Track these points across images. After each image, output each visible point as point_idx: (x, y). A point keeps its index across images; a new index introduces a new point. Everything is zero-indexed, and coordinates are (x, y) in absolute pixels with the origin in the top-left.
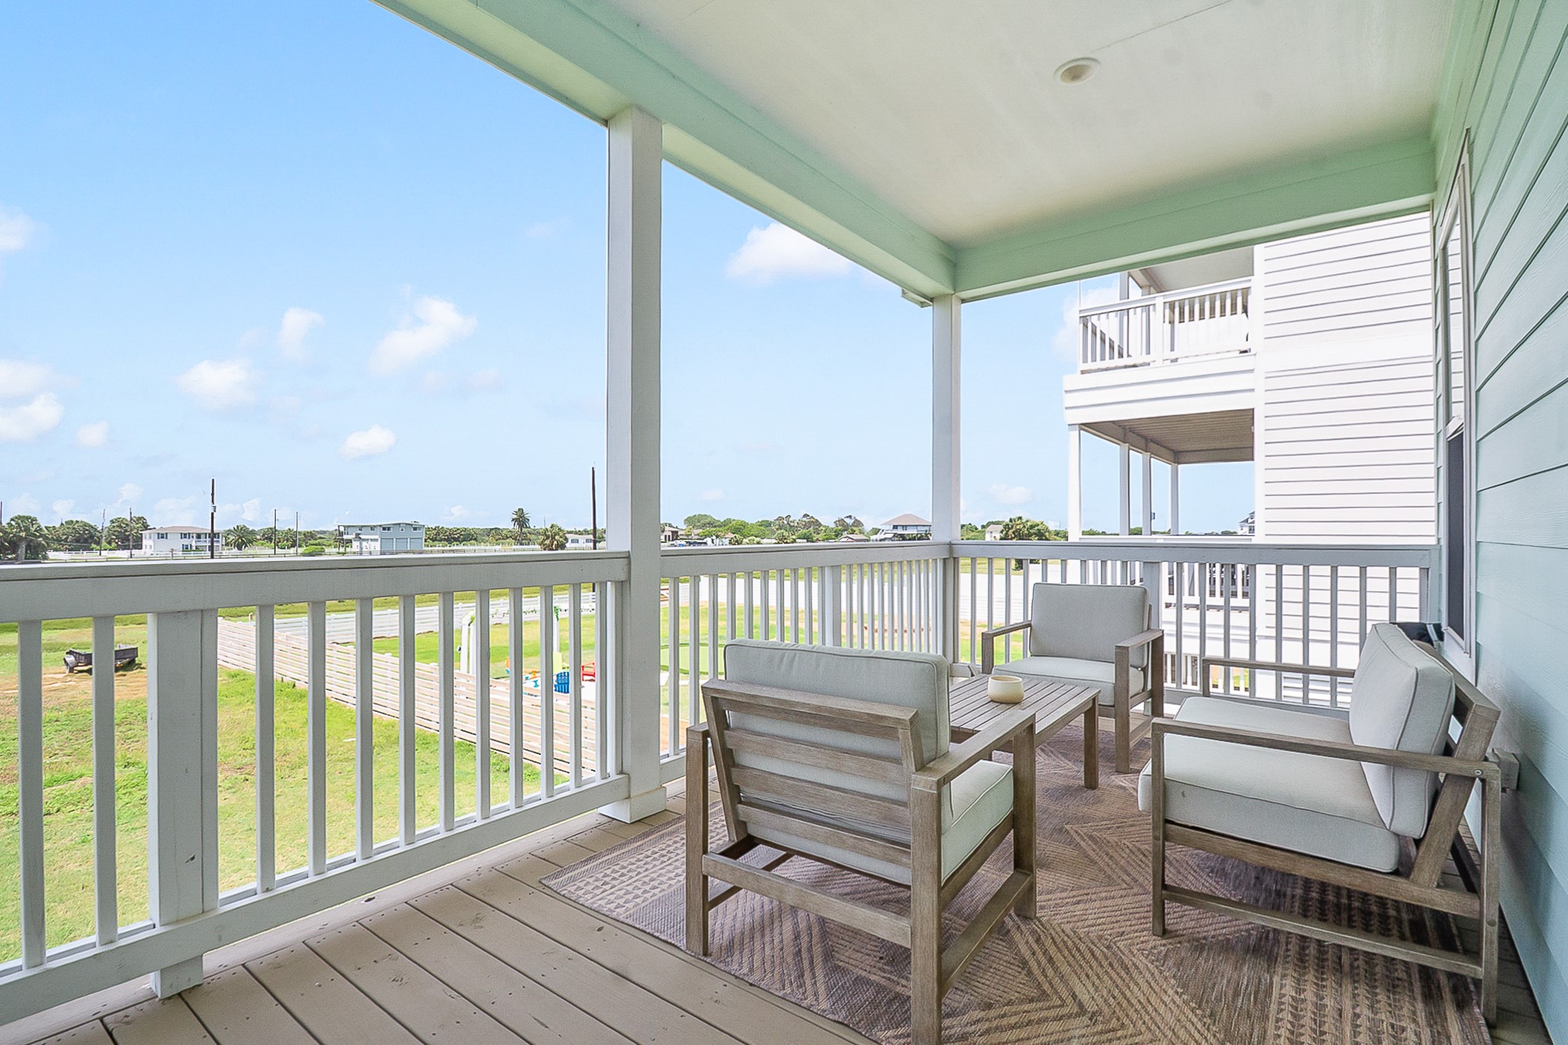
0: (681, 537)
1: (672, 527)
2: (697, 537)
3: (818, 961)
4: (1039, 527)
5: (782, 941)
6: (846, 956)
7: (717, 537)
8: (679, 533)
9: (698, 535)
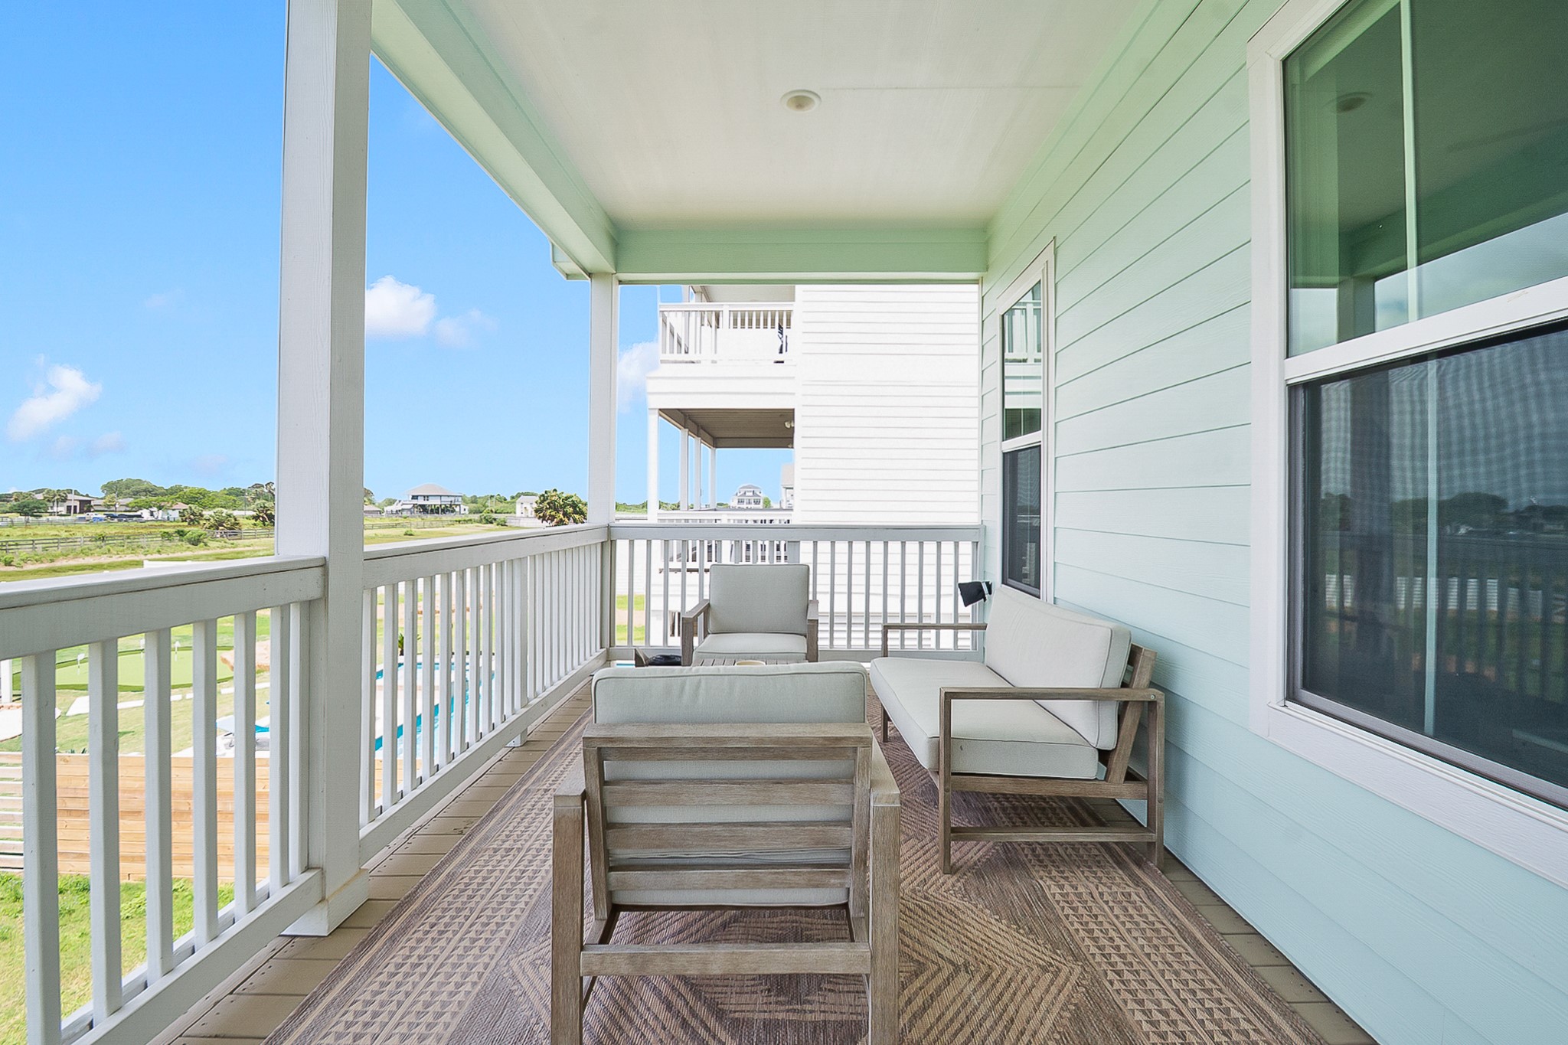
0: (96, 508)
1: (78, 494)
2: (124, 508)
3: (712, 1023)
4: (573, 499)
5: (656, 1018)
6: (733, 1003)
7: (160, 508)
8: (92, 504)
9: (127, 506)
